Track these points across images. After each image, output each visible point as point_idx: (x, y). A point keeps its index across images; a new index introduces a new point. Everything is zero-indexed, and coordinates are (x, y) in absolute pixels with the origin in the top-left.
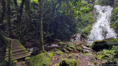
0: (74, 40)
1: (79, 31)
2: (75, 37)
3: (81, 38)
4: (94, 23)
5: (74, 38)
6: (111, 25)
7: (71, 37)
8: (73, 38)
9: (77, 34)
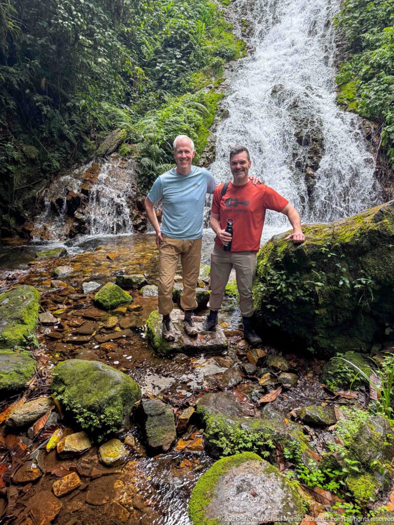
0: (72, 235)
1: (121, 134)
2: (76, 203)
3: (140, 207)
4: (235, 64)
5: (70, 214)
6: (340, 88)
7: (36, 206)
8: (55, 210)
9: (94, 171)
